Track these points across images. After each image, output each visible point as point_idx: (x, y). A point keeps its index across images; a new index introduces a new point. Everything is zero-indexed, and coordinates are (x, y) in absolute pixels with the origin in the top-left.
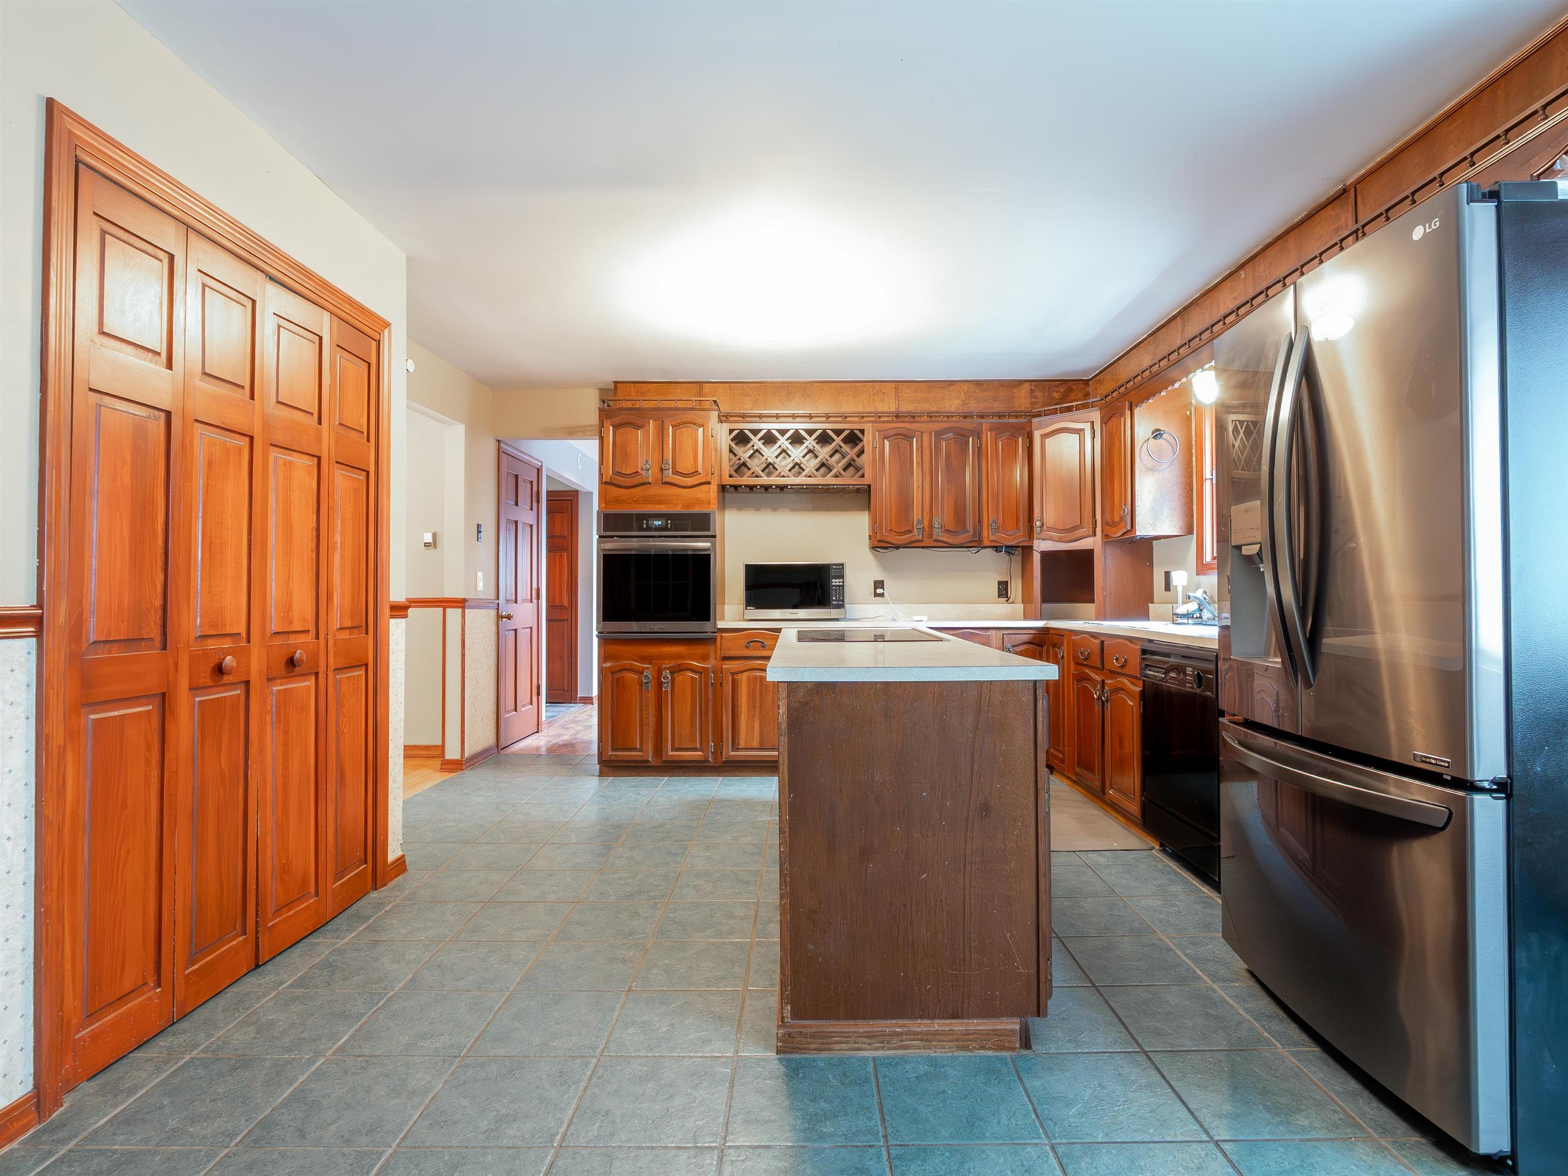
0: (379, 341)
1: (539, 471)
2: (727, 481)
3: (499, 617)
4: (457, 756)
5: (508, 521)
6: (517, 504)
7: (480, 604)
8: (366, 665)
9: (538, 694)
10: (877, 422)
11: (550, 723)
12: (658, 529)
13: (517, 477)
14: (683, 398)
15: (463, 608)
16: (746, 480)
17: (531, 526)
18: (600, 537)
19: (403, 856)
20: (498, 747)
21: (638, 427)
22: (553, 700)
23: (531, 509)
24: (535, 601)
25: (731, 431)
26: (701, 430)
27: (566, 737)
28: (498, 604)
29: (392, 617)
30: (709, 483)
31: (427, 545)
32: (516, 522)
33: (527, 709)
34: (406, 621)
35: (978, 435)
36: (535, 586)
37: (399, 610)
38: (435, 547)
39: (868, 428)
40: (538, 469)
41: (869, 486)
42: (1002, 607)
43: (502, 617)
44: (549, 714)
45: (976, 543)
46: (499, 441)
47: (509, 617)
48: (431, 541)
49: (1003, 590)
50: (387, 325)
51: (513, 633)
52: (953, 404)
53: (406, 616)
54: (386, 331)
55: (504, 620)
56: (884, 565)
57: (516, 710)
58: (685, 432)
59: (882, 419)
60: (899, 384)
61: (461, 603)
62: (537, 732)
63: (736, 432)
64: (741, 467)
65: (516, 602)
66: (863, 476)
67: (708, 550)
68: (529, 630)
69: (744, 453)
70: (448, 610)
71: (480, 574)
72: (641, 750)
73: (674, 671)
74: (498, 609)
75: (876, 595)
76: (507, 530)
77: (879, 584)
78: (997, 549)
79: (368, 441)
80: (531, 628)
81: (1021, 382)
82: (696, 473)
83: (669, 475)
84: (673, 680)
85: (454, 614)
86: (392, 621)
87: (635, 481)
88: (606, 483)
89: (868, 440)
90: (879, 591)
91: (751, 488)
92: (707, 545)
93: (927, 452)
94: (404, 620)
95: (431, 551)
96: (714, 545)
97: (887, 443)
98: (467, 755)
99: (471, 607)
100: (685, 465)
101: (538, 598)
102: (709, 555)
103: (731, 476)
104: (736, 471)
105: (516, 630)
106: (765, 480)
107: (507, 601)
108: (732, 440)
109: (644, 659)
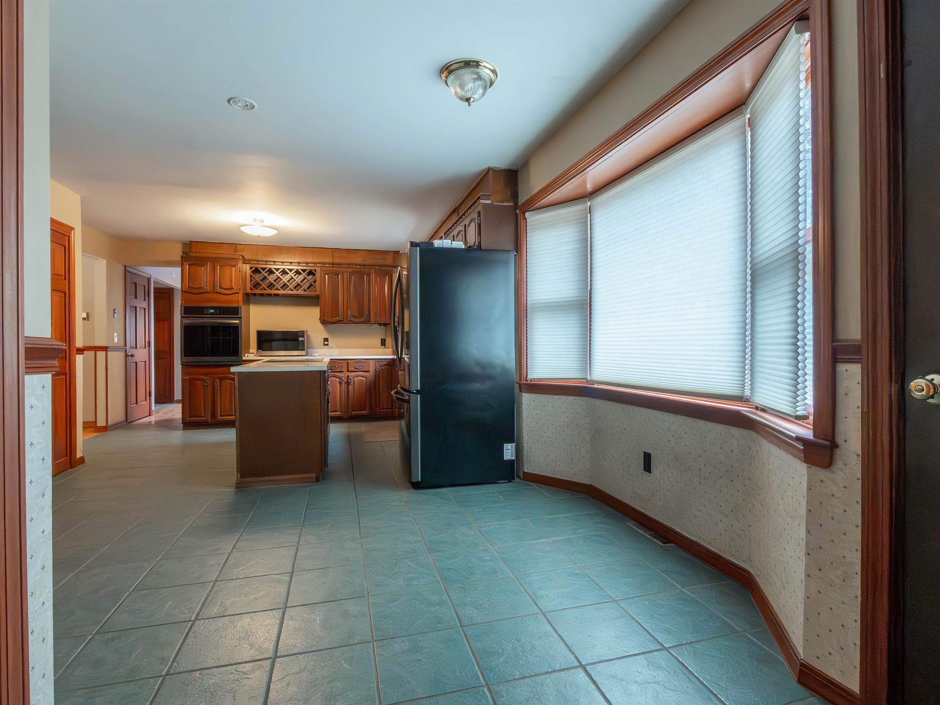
0: (69, 236)
1: (149, 280)
2: (249, 291)
3: (127, 356)
4: (104, 424)
5: (131, 307)
6: (136, 298)
7: (116, 349)
8: (66, 374)
9: (150, 395)
10: (322, 267)
11: (157, 412)
12: (212, 314)
13: (136, 284)
14: (225, 252)
15: (107, 351)
16: (258, 291)
17: (145, 309)
18: (182, 317)
19: (83, 456)
20: (126, 421)
21: (201, 266)
22: (158, 401)
23: (145, 300)
24: (147, 348)
25: (251, 268)
26: (234, 269)
27: (167, 417)
28: (126, 350)
29: (77, 354)
30: (238, 293)
31: (84, 319)
32: (136, 307)
33: (143, 403)
34: (83, 357)
35: (369, 275)
36: (147, 340)
37: (80, 351)
38: (88, 320)
39: (318, 269)
40: (148, 279)
41: (319, 295)
42: (383, 350)
43: (128, 356)
44: (156, 408)
45: (367, 322)
46: (125, 266)
47: (132, 356)
48: (85, 317)
49: (383, 343)
50: (73, 229)
51: (135, 364)
52: (358, 260)
53: (83, 354)
54: (73, 231)
55: (129, 357)
56: (329, 331)
57: (137, 403)
58: (227, 269)
59: (326, 265)
60: (334, 250)
61: (105, 349)
62: (150, 416)
63: (254, 269)
64: (256, 285)
65: (136, 348)
66: (316, 291)
67: (238, 324)
68: (144, 363)
69: (258, 277)
70: (97, 352)
71: (115, 334)
72: (204, 417)
73: (221, 379)
74: (126, 352)
75: (325, 345)
76: (131, 311)
77: (326, 340)
78: (380, 324)
79: (65, 279)
80: (145, 362)
81: (389, 252)
82: (232, 288)
83: (219, 290)
84: (220, 384)
85: (101, 355)
86: (77, 355)
87: (201, 291)
88: (184, 292)
89: (318, 274)
90: (326, 343)
91: (262, 295)
92: (238, 321)
93: (345, 280)
94: (82, 355)
95: (86, 322)
96: (241, 322)
97: (326, 276)
98: (109, 424)
99: (110, 351)
100: (226, 285)
101: (149, 346)
102: (238, 327)
103: (251, 289)
104: (254, 286)
105: (136, 363)
106: (269, 291)
107: (131, 348)
108: (252, 272)
109: (207, 374)
